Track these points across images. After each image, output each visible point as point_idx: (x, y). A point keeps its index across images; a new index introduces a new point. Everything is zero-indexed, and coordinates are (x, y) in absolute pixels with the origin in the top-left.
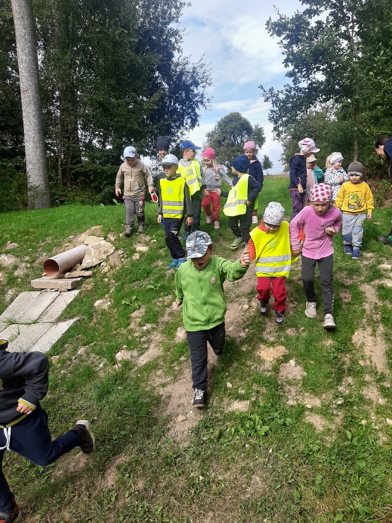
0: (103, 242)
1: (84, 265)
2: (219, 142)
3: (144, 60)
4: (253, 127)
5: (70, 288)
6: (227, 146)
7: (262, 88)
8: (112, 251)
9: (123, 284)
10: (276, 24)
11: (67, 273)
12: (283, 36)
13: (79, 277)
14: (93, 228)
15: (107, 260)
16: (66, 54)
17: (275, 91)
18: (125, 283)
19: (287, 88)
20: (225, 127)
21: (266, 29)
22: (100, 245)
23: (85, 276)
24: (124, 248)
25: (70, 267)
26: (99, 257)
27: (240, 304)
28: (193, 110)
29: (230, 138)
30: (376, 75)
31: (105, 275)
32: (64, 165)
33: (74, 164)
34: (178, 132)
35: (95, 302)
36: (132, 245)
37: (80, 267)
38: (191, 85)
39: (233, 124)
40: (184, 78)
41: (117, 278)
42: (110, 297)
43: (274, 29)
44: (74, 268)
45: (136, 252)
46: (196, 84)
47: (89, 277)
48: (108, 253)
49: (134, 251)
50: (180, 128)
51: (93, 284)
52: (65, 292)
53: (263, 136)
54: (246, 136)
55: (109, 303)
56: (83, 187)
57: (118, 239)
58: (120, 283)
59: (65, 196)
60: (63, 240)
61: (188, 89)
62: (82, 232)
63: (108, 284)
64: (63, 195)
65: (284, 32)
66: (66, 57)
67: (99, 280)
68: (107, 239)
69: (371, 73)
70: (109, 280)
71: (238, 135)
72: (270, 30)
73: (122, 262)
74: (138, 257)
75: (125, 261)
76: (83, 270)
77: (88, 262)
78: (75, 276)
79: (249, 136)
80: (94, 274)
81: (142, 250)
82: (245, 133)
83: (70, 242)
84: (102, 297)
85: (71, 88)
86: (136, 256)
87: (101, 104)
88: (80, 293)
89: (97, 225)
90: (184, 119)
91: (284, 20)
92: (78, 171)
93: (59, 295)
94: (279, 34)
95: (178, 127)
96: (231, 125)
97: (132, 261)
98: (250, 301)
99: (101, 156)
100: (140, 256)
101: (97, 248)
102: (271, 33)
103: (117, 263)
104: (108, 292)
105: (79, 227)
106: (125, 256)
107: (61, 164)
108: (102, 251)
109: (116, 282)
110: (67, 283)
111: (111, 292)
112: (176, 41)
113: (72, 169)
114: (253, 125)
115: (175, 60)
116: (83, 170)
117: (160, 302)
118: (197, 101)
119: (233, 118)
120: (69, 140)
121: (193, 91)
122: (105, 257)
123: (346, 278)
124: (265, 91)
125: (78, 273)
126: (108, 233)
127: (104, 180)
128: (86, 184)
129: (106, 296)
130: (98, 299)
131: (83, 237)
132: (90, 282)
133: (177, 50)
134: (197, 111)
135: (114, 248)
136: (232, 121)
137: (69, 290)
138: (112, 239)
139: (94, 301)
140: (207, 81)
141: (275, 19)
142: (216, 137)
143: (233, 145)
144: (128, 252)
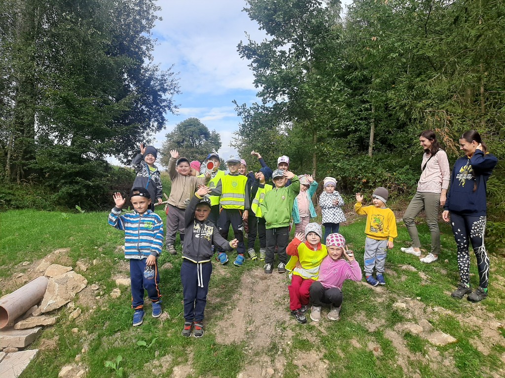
0: (72, 274)
1: (44, 307)
2: (178, 143)
3: (116, 62)
4: (211, 133)
5: (23, 346)
6: (186, 147)
7: (236, 103)
8: (83, 286)
9: (100, 336)
10: (246, 48)
11: (20, 323)
12: (252, 60)
13: (37, 326)
14: (57, 251)
15: (76, 299)
16: (30, 45)
17: (248, 107)
18: (103, 335)
19: (255, 106)
20: (184, 130)
21: (238, 51)
22: (67, 278)
23: (45, 324)
24: (100, 280)
25: (24, 313)
26: (65, 295)
27: (262, 367)
28: (161, 113)
29: (189, 141)
30: (332, 102)
31: (73, 323)
32: (14, 160)
33: (27, 159)
34: (143, 132)
35: (60, 370)
36: (109, 277)
37: (37, 310)
38: (159, 90)
39: (192, 128)
40: (152, 83)
41: (92, 327)
42: (83, 360)
43: (244, 52)
44: (29, 312)
45: (115, 286)
46: (165, 90)
47: (51, 326)
48: (78, 288)
49: (112, 285)
50: (146, 129)
51: (57, 338)
52: (15, 351)
53: (220, 142)
54: (204, 140)
55: (82, 372)
56: (34, 184)
57: (92, 269)
58: (95, 336)
59: (13, 195)
60: (13, 267)
61: (155, 94)
62: (40, 257)
63: (79, 338)
64: (10, 193)
65: (254, 57)
66: (29, 48)
67: (65, 330)
68: (77, 268)
69: (328, 101)
70: (79, 331)
71: (197, 139)
72: (241, 52)
73: (97, 302)
74: (119, 294)
75: (101, 301)
76: (42, 314)
77: (49, 303)
78: (31, 326)
79: (207, 140)
80: (58, 321)
81: (124, 283)
82: (203, 137)
83: (24, 271)
84: (70, 359)
85: (31, 80)
86: (116, 293)
87: (65, 100)
88: (38, 354)
89: (62, 247)
90: (150, 121)
91: (254, 46)
92: (31, 168)
93: (4, 357)
94: (249, 58)
95: (145, 128)
96: (190, 129)
97: (110, 300)
98: (273, 361)
99: (61, 153)
100: (122, 292)
101: (63, 282)
102: (241, 55)
103: (91, 303)
104: (79, 350)
105: (36, 249)
106: (101, 293)
107: (10, 159)
108: (70, 287)
109: (89, 334)
110: (18, 337)
111: (83, 351)
112: (148, 49)
113: (24, 165)
114: (210, 130)
115: (144, 65)
116: (37, 167)
117: (155, 367)
118: (164, 106)
119: (192, 123)
120: (23, 133)
121: (161, 96)
122: (73, 294)
123: (367, 321)
124: (238, 106)
125: (34, 320)
126: (77, 260)
127: (63, 178)
128: (40, 182)
129: (78, 357)
130: (64, 364)
131: (43, 264)
132: (53, 335)
133: (147, 57)
134: (164, 114)
135: (86, 281)
136: (191, 125)
137: (20, 349)
138: (84, 268)
139: (58, 368)
140: (176, 89)
141: (246, 43)
142: (175, 138)
143: (192, 146)
144: (105, 287)
